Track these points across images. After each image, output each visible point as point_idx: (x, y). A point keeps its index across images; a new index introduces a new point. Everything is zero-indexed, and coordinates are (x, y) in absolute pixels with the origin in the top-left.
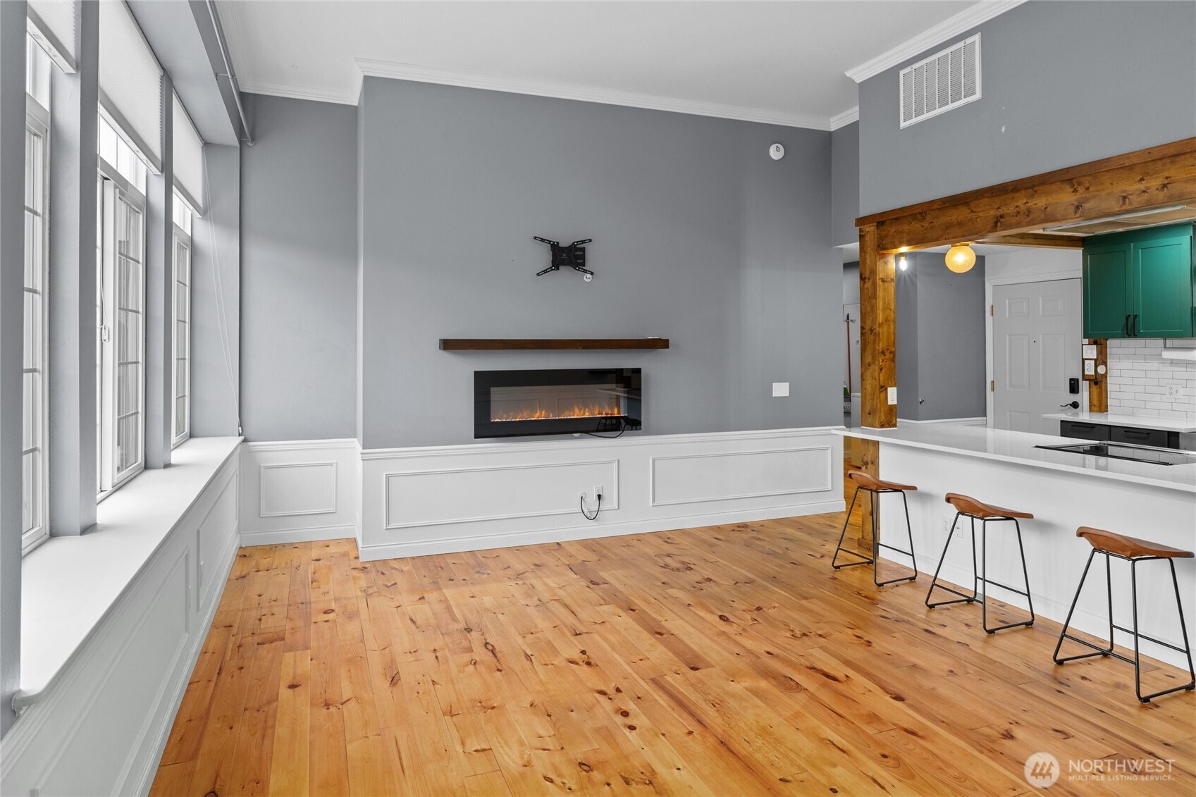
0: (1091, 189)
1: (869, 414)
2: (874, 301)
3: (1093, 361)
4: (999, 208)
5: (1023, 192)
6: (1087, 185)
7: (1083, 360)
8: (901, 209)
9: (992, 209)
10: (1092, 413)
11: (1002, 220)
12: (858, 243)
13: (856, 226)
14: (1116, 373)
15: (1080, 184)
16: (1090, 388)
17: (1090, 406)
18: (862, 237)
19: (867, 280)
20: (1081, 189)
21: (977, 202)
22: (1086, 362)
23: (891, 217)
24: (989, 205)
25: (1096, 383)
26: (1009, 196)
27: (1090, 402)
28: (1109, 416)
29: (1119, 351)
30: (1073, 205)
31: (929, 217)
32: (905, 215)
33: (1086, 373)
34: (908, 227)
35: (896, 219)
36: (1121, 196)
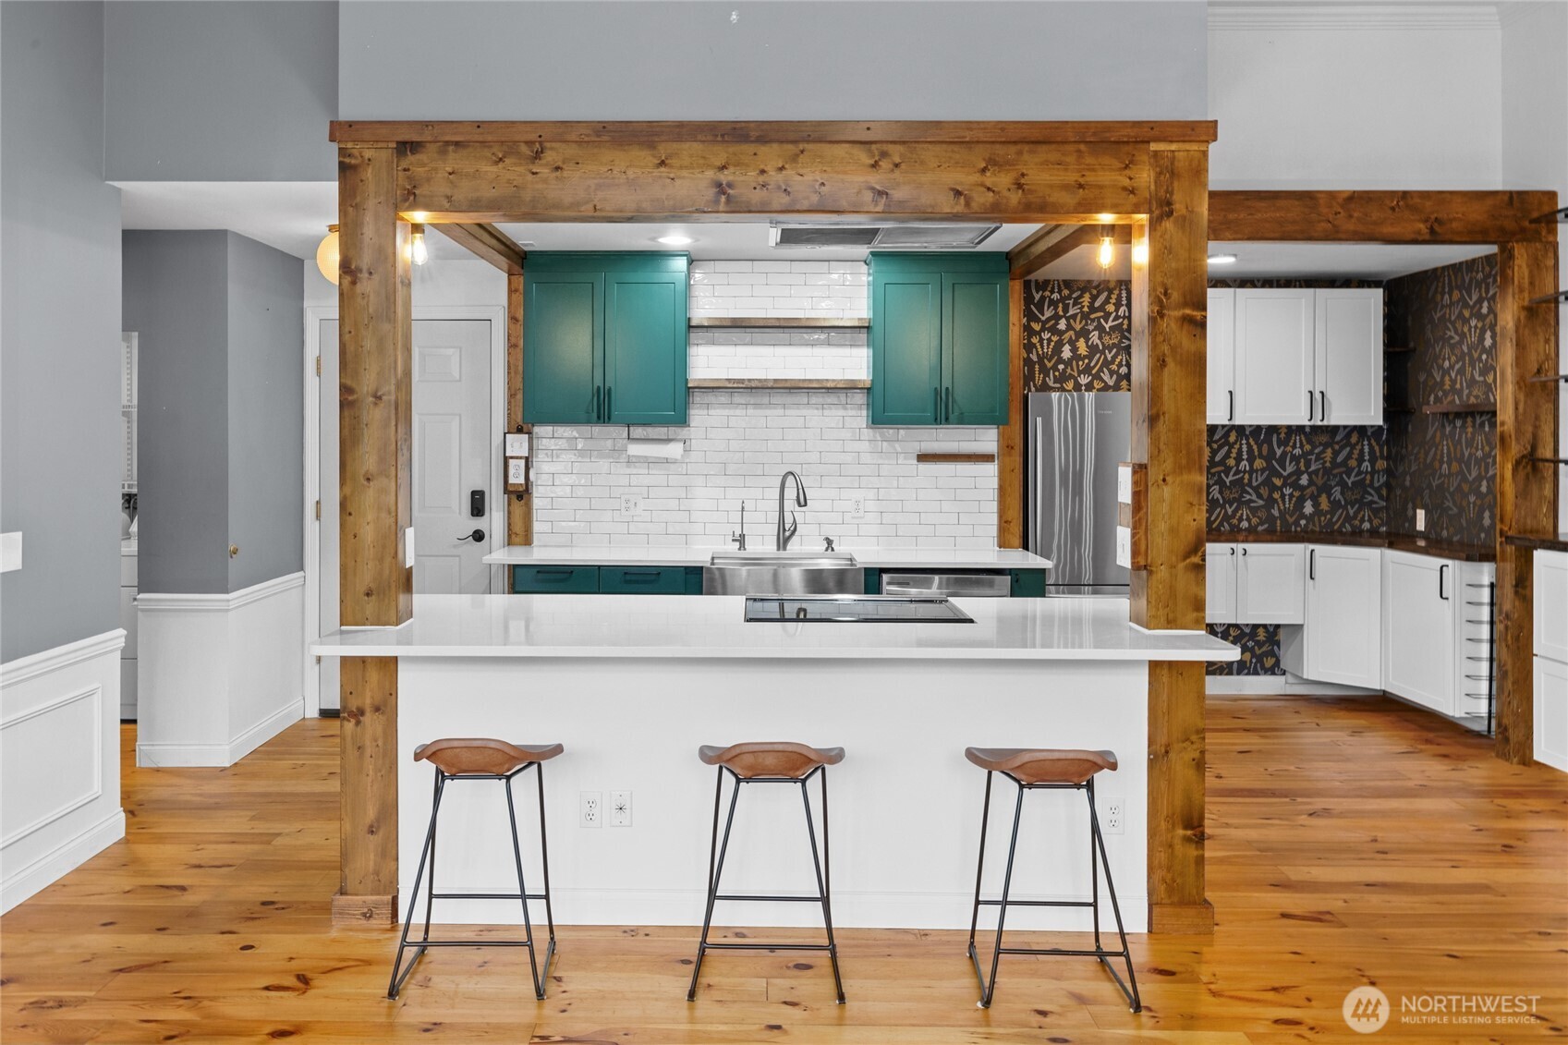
0: (903, 166)
1: (368, 595)
2: (386, 327)
3: (523, 461)
4: (723, 168)
5: (775, 146)
6: (897, 160)
7: (506, 459)
8: (479, 125)
9: (709, 166)
10: (512, 548)
11: (730, 191)
12: (335, 185)
13: (332, 139)
14: (544, 479)
15: (884, 154)
16: (509, 505)
17: (509, 536)
18: (345, 169)
19: (365, 275)
20: (885, 164)
21: (675, 145)
22: (511, 462)
23: (447, 138)
24: (704, 158)
25: (520, 497)
26: (750, 148)
27: (509, 529)
28: (535, 549)
29: (551, 444)
30: (873, 189)
31: (549, 156)
32: (490, 138)
33: (510, 482)
34: (494, 169)
35: (457, 144)
36: (953, 189)
